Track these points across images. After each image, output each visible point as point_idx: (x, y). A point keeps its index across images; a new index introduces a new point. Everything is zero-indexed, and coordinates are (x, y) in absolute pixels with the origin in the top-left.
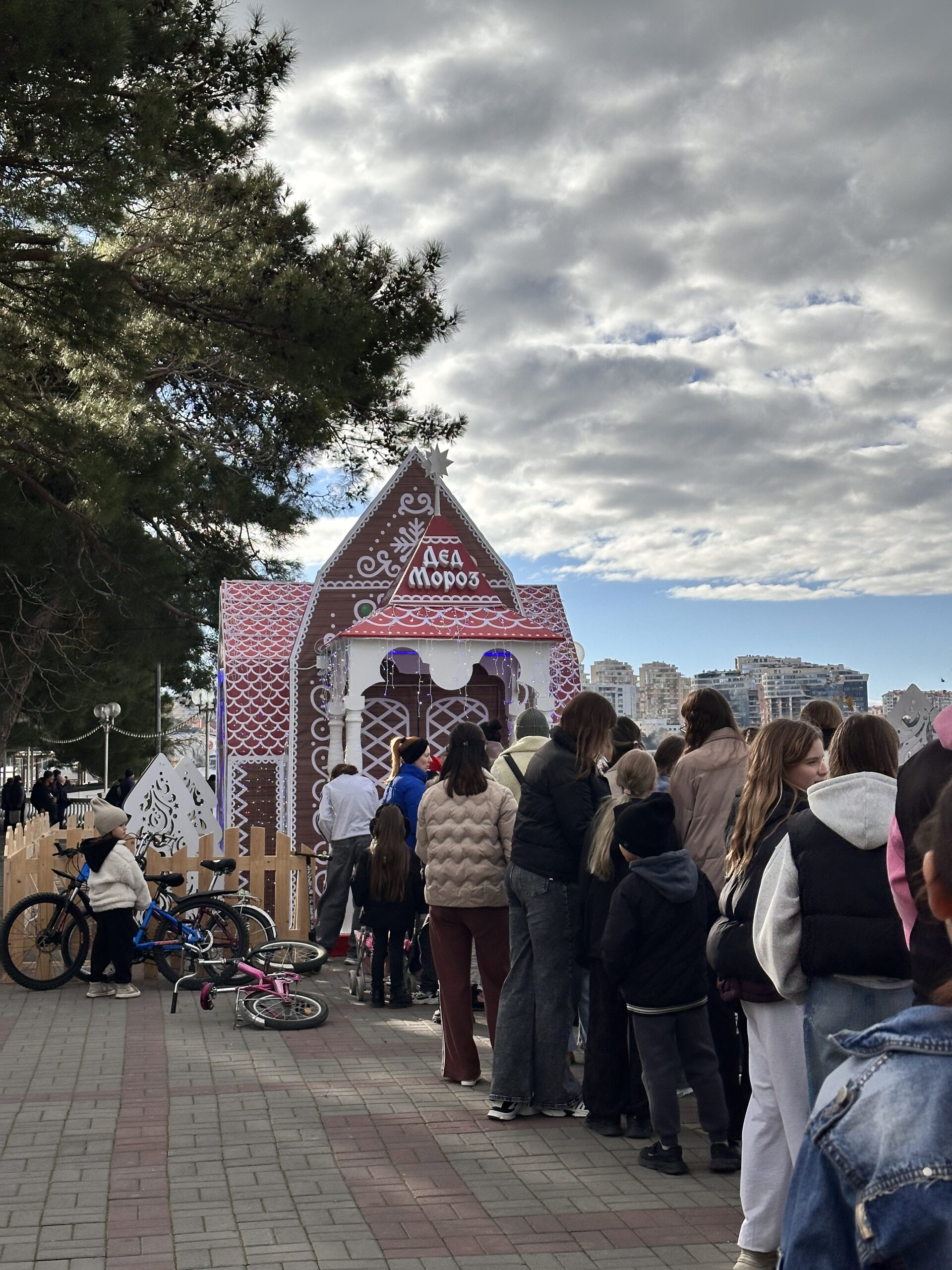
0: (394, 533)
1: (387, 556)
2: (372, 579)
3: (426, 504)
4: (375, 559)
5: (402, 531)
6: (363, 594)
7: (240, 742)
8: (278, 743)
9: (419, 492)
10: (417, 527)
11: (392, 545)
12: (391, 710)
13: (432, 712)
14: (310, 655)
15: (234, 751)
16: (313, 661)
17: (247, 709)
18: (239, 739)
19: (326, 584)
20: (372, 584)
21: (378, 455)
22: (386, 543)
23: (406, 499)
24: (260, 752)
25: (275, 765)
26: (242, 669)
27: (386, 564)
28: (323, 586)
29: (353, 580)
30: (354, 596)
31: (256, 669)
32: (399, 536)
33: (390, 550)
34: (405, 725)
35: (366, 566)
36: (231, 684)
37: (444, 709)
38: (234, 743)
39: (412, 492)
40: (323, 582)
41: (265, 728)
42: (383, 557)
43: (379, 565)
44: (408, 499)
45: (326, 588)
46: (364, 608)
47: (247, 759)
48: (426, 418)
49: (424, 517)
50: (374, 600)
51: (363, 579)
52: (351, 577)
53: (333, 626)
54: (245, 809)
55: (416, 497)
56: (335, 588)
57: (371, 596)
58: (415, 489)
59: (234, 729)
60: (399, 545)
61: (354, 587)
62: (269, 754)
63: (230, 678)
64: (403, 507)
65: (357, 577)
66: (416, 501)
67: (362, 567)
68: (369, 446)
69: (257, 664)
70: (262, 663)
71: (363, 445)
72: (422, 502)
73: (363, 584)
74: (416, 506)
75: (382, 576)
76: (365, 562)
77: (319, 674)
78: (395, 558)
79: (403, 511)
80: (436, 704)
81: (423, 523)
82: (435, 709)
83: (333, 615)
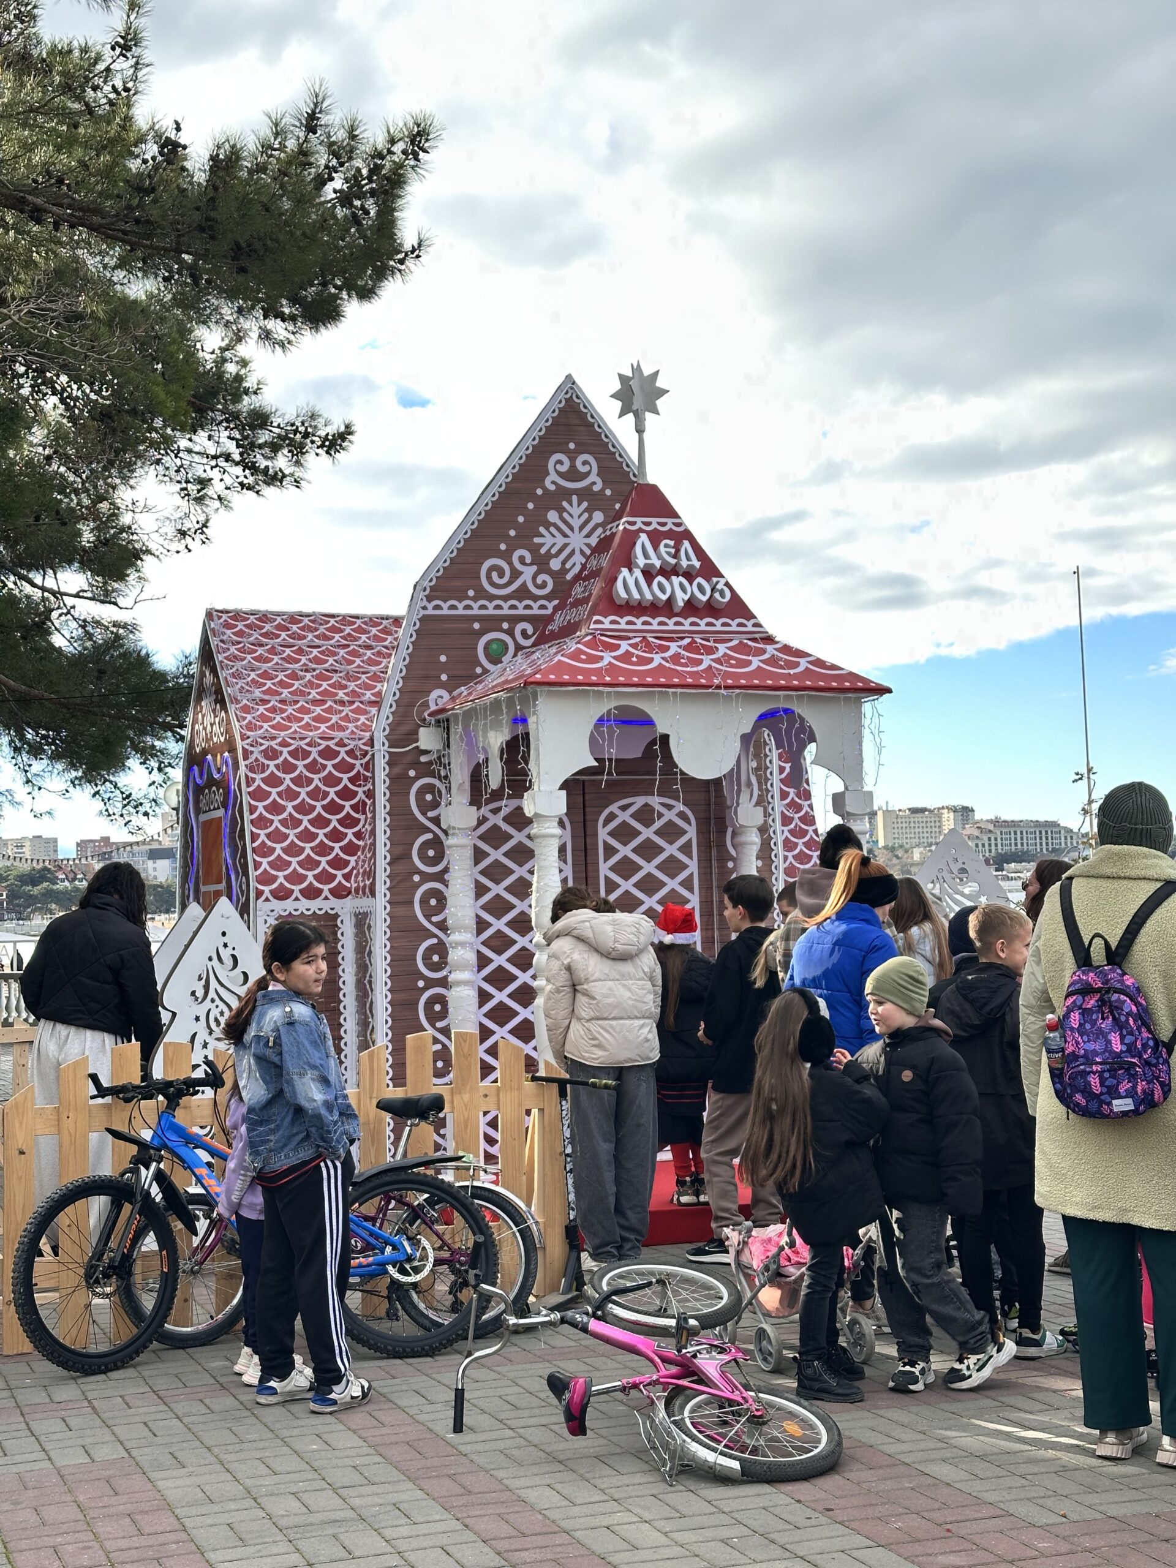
0: (538, 520)
1: (528, 560)
2: (505, 598)
3: (588, 473)
4: (510, 564)
5: (553, 516)
6: (491, 623)
7: (275, 878)
8: (339, 878)
9: (579, 451)
10: (575, 510)
11: (536, 540)
13: (607, 821)
14: (405, 728)
15: (267, 894)
16: (413, 736)
17: (283, 822)
18: (274, 872)
19: (430, 606)
20: (506, 605)
21: (226, 477)
22: (526, 538)
23: (557, 463)
24: (311, 893)
25: (337, 916)
26: (272, 754)
27: (529, 572)
28: (424, 608)
29: (475, 599)
30: (476, 626)
31: (294, 754)
32: (548, 525)
33: (534, 549)
35: (494, 575)
36: (254, 780)
37: (625, 817)
38: (266, 879)
39: (567, 452)
40: (425, 603)
41: (316, 853)
42: (522, 560)
43: (516, 574)
44: (560, 462)
45: (430, 612)
46: (494, 646)
47: (288, 907)
48: (298, 424)
49: (585, 494)
50: (510, 632)
51: (491, 598)
52: (471, 593)
53: (444, 677)
55: (573, 460)
56: (445, 611)
57: (505, 626)
58: (572, 446)
59: (264, 856)
60: (548, 540)
61: (476, 611)
62: (326, 898)
63: (252, 770)
64: (553, 476)
65: (481, 594)
66: (573, 466)
67: (489, 577)
68: (213, 463)
69: (295, 744)
70: (302, 743)
72: (583, 469)
73: (491, 605)
74: (573, 475)
75: (523, 593)
76: (493, 568)
77: (423, 759)
78: (541, 562)
79: (553, 482)
80: (614, 808)
81: (585, 504)
82: (612, 817)
83: (443, 658)
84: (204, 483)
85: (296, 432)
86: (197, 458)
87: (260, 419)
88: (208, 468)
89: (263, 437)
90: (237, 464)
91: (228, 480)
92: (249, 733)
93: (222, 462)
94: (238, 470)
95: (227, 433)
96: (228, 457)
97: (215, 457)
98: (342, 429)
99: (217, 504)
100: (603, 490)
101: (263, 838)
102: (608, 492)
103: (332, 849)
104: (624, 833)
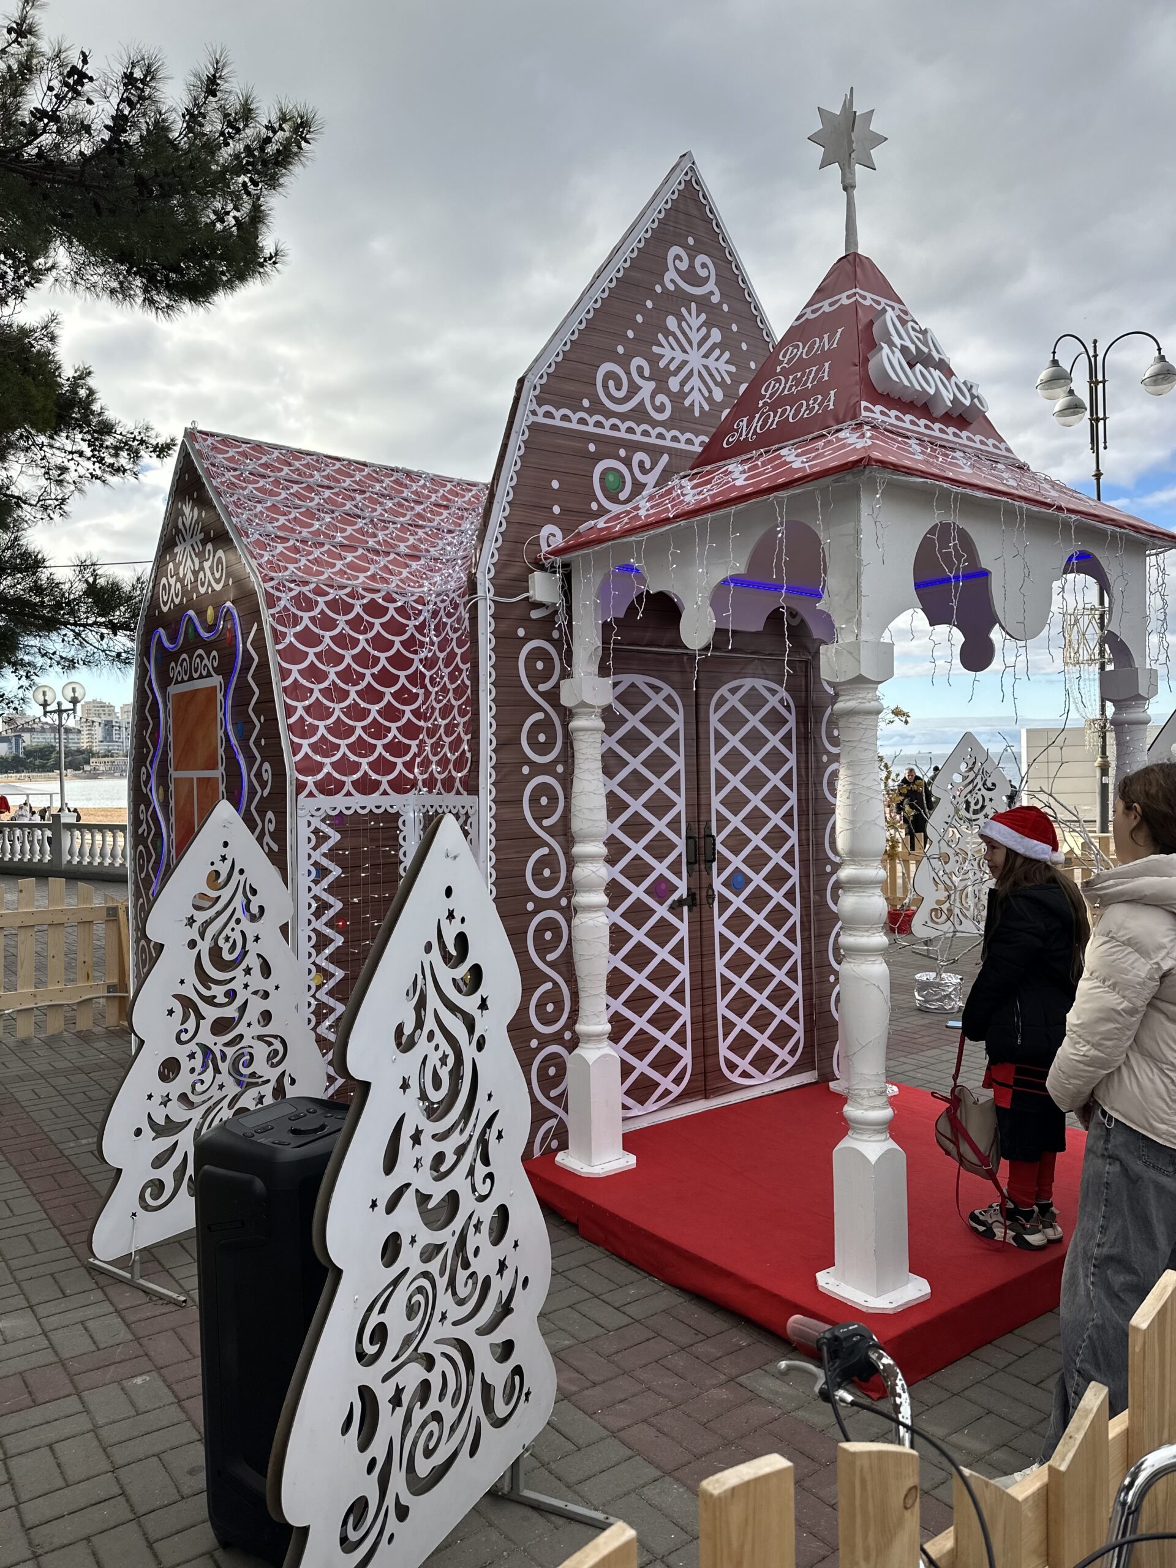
0: (654, 328)
1: (647, 373)
2: (623, 417)
3: (707, 279)
4: (628, 373)
5: (671, 322)
6: (608, 447)
7: (321, 766)
8: (400, 767)
9: (697, 250)
10: (695, 320)
11: (656, 349)
12: (657, 700)
13: (718, 706)
14: (514, 571)
15: (311, 786)
16: (521, 583)
17: (325, 692)
18: (318, 758)
19: (541, 411)
20: (623, 426)
21: (79, 468)
22: (644, 344)
23: (676, 256)
24: (366, 786)
25: (398, 815)
26: (304, 603)
27: (648, 387)
28: (534, 413)
29: (591, 412)
30: (592, 447)
31: (333, 605)
32: (668, 333)
33: (654, 359)
34: (677, 731)
35: (611, 384)
36: (284, 635)
37: (734, 701)
38: (308, 767)
39: (686, 247)
40: (535, 406)
41: (370, 735)
42: (640, 369)
43: (634, 389)
44: (679, 258)
45: (540, 419)
46: (611, 477)
47: (339, 803)
48: (136, 433)
49: (703, 303)
50: (627, 462)
51: (609, 414)
52: (586, 403)
53: (556, 510)
54: (338, 916)
55: (692, 259)
56: (557, 422)
57: (622, 453)
58: (691, 241)
59: (304, 736)
60: (666, 352)
61: (591, 428)
62: (385, 793)
63: (280, 621)
64: (670, 275)
65: (597, 407)
66: (692, 266)
67: (605, 387)
68: (70, 457)
69: (333, 594)
70: (342, 593)
71: (63, 455)
72: (703, 273)
73: (607, 424)
74: (690, 276)
75: (639, 414)
76: (610, 375)
77: (535, 614)
78: (660, 377)
79: (672, 281)
80: (724, 691)
81: (703, 317)
82: (723, 700)
83: (555, 484)
84: (63, 470)
85: (134, 439)
86: (57, 452)
87: (107, 428)
88: (66, 461)
89: (110, 441)
90: (89, 459)
91: (82, 471)
92: (273, 574)
93: (76, 456)
94: (89, 464)
95: (80, 436)
96: (81, 454)
97: (71, 453)
98: (169, 441)
99: (72, 487)
100: (720, 303)
101: (300, 712)
102: (725, 308)
103: (389, 730)
104: (733, 721)
